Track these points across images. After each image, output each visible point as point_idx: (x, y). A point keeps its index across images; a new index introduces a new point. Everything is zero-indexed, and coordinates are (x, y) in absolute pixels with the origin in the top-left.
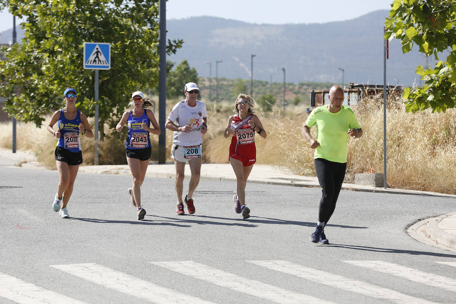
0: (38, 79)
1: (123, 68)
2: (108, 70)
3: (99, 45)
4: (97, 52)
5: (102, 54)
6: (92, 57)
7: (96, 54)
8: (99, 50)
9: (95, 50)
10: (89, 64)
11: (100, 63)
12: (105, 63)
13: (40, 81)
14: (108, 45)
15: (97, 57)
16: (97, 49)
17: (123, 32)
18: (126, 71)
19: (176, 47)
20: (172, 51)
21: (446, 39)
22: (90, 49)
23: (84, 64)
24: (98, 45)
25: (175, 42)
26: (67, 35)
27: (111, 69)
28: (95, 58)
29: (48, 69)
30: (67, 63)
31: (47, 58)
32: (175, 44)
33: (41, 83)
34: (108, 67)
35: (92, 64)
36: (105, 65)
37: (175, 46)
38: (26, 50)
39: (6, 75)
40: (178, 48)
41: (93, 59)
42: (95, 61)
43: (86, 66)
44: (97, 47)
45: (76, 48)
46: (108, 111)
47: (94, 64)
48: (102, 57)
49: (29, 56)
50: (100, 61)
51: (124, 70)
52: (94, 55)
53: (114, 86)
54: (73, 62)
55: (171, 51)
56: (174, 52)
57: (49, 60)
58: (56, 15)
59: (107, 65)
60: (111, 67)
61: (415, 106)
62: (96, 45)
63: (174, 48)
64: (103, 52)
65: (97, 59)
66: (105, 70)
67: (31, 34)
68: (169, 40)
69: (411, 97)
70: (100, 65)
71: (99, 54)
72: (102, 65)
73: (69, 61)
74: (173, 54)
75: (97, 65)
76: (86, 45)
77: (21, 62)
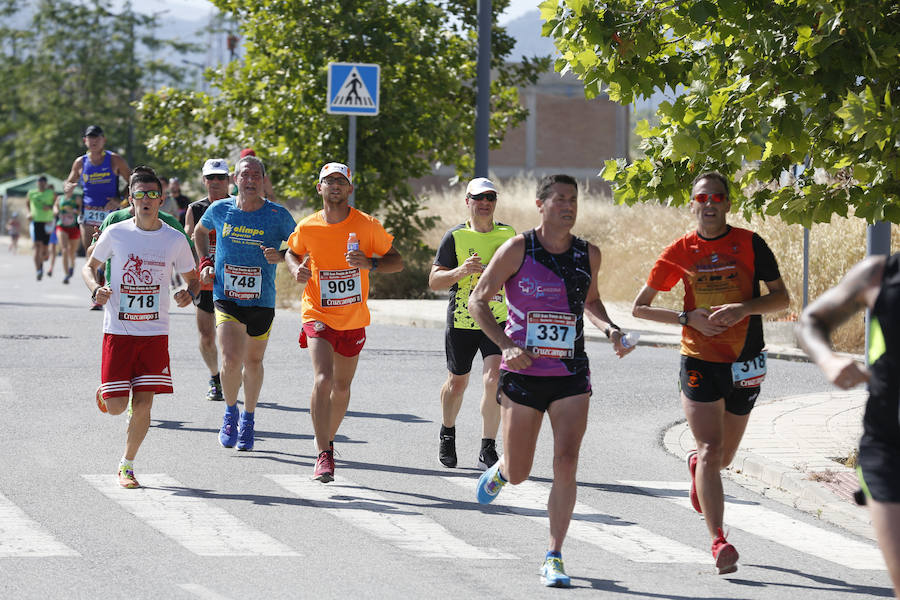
0: (245, 130)
1: (401, 112)
2: (374, 117)
3: (359, 68)
4: (354, 82)
5: (363, 85)
6: (344, 91)
7: (351, 87)
8: (358, 77)
9: (350, 78)
10: (337, 105)
11: (358, 102)
12: (367, 103)
13: (249, 133)
14: (375, 68)
15: (354, 90)
16: (354, 75)
17: (400, 44)
18: (409, 119)
19: (537, 71)
20: (530, 79)
21: (662, 75)
22: (340, 75)
23: (328, 103)
24: (355, 67)
25: (535, 60)
26: (296, 47)
27: (380, 114)
28: (350, 94)
29: (264, 113)
30: (298, 100)
31: (264, 91)
32: (536, 65)
33: (251, 139)
34: (373, 110)
35: (343, 105)
36: (369, 106)
37: (535, 69)
38: (250, 76)
39: (211, 123)
40: (541, 73)
41: (346, 95)
42: (349, 98)
43: (333, 109)
44: (354, 71)
45: (315, 72)
46: (372, 194)
47: (348, 105)
48: (363, 92)
49: (252, 86)
50: (360, 99)
51: (402, 116)
52: (348, 86)
53: (385, 147)
54: (308, 99)
55: (527, 78)
56: (534, 79)
57: (266, 95)
58: (278, 9)
59: (373, 107)
60: (381, 109)
61: (630, 193)
62: (350, 68)
63: (533, 72)
64: (365, 82)
65: (353, 95)
66: (368, 117)
67: (257, 45)
68: (524, 58)
69: (620, 177)
70: (358, 106)
71: (358, 85)
72: (364, 106)
73: (300, 97)
74: (531, 83)
75: (353, 105)
76: (334, 67)
77: (241, 98)
